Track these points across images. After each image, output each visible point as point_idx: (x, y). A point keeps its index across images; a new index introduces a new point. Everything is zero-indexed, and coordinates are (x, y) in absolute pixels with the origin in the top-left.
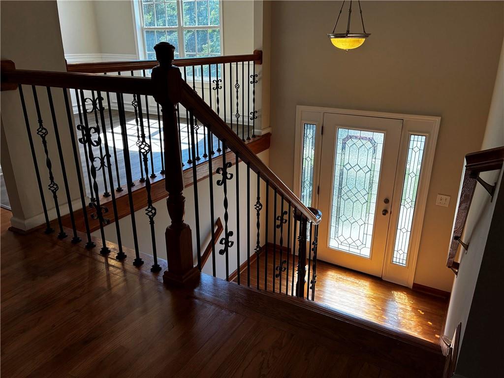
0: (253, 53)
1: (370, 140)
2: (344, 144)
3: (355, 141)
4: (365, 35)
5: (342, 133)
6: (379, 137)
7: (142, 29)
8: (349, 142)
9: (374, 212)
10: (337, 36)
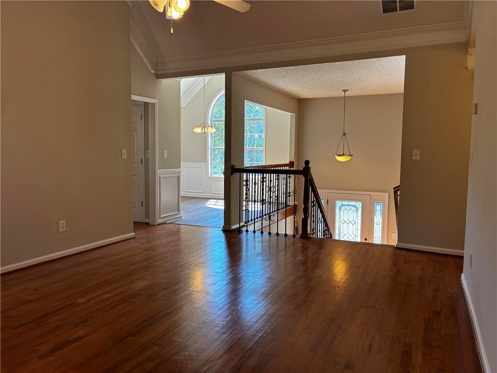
0: (288, 163)
1: (355, 206)
2: (340, 209)
3: (346, 207)
4: (351, 156)
5: (339, 203)
6: (359, 205)
7: (211, 148)
8: (343, 208)
9: (360, 235)
10: (338, 155)
